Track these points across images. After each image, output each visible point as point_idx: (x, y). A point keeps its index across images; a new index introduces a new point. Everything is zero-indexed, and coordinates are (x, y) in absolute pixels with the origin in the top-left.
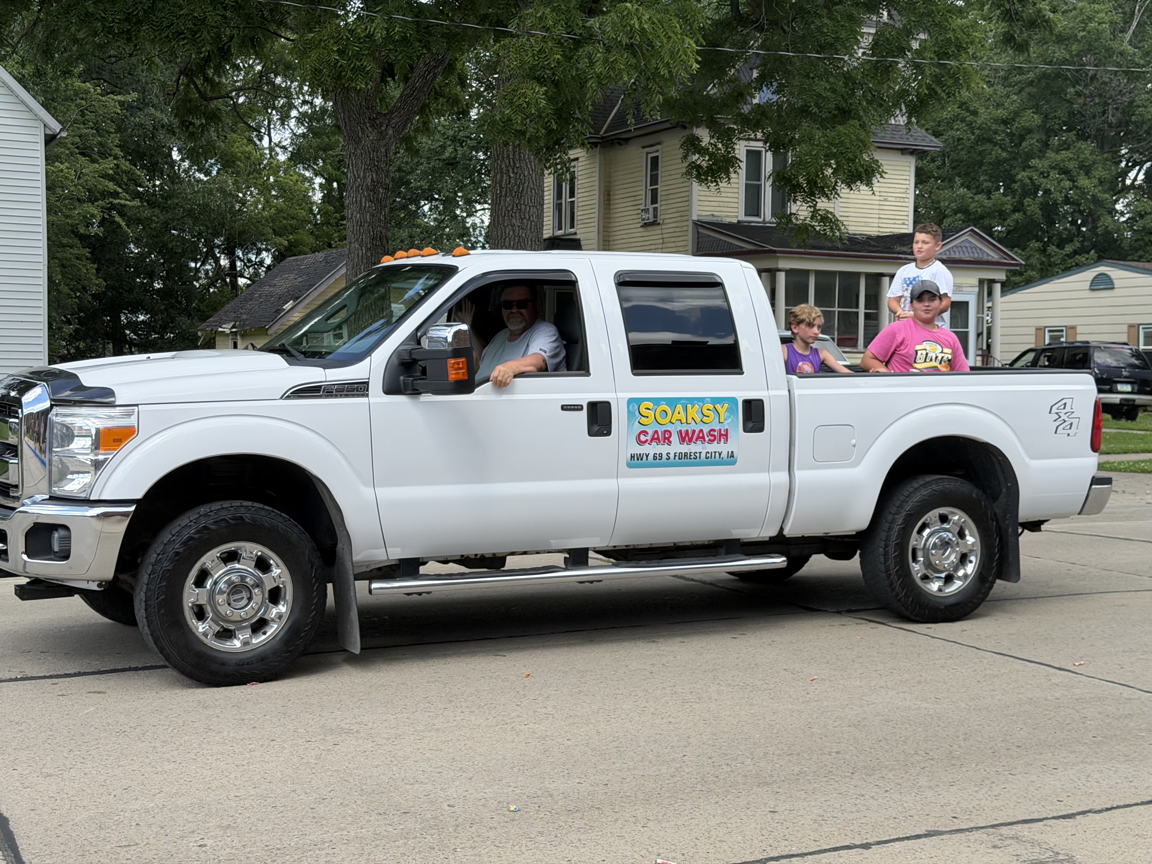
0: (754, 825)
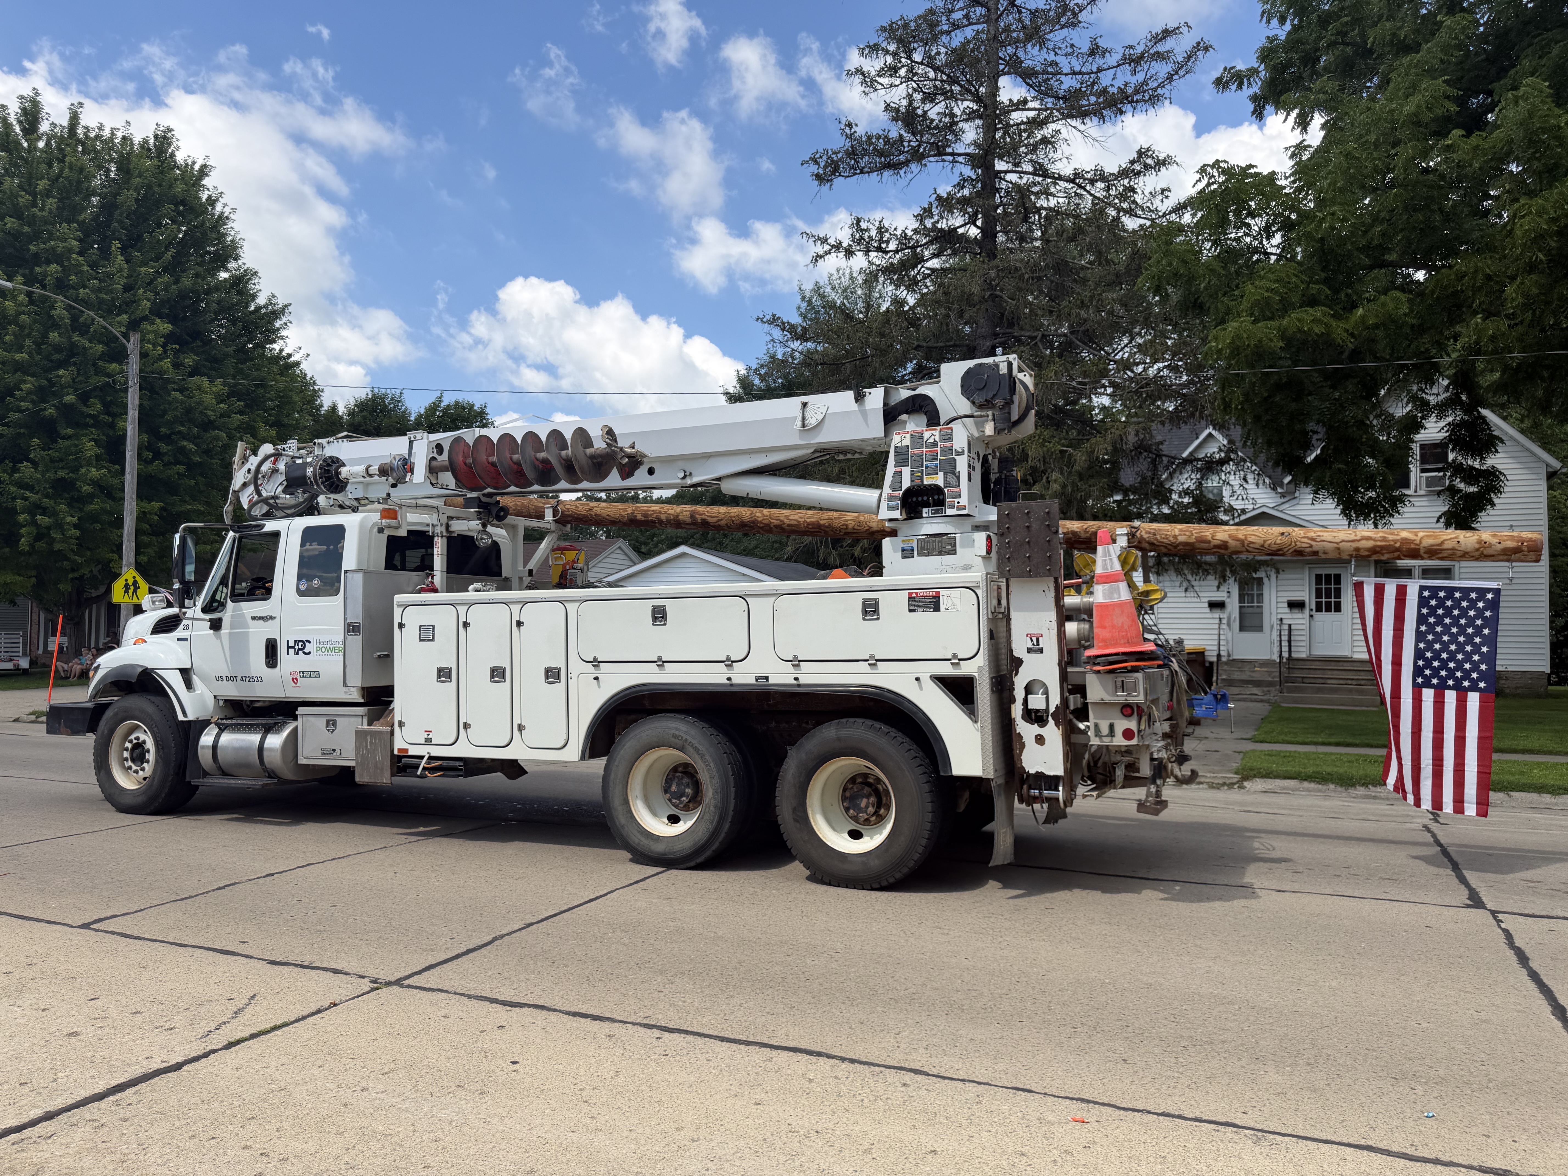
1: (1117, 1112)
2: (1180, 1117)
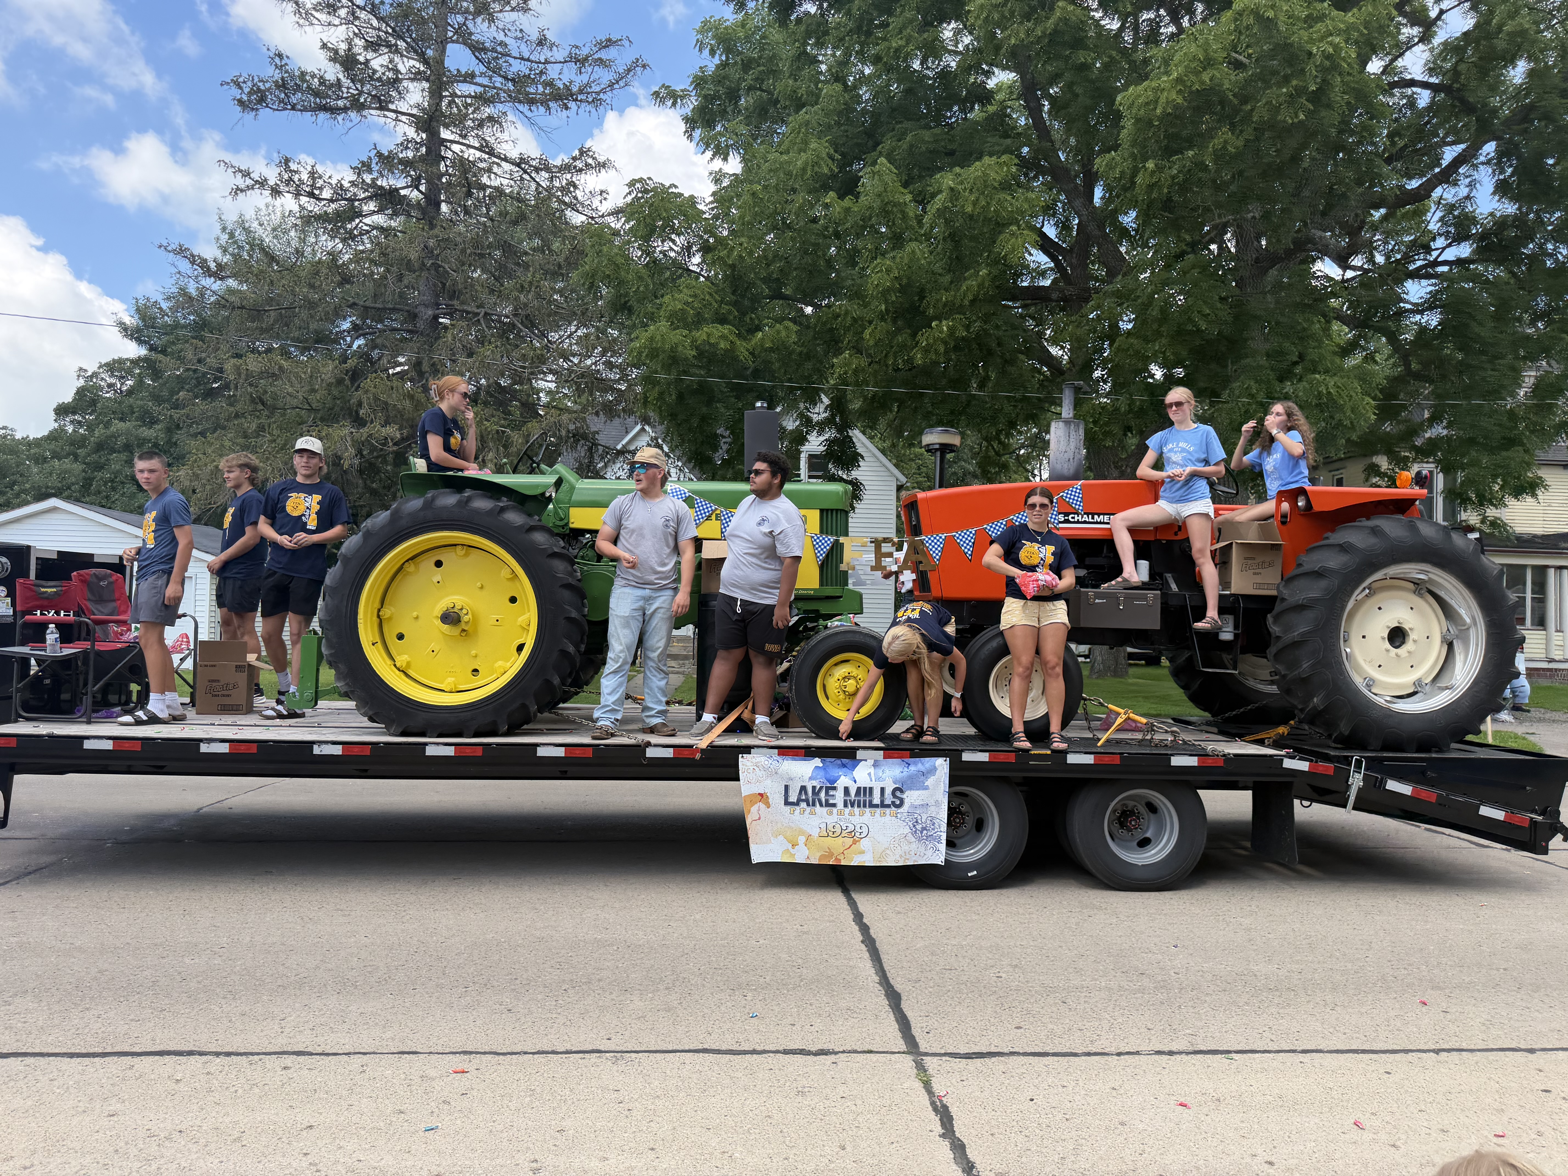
0: (1427, 1021)
1: (497, 1057)
2: (554, 1052)
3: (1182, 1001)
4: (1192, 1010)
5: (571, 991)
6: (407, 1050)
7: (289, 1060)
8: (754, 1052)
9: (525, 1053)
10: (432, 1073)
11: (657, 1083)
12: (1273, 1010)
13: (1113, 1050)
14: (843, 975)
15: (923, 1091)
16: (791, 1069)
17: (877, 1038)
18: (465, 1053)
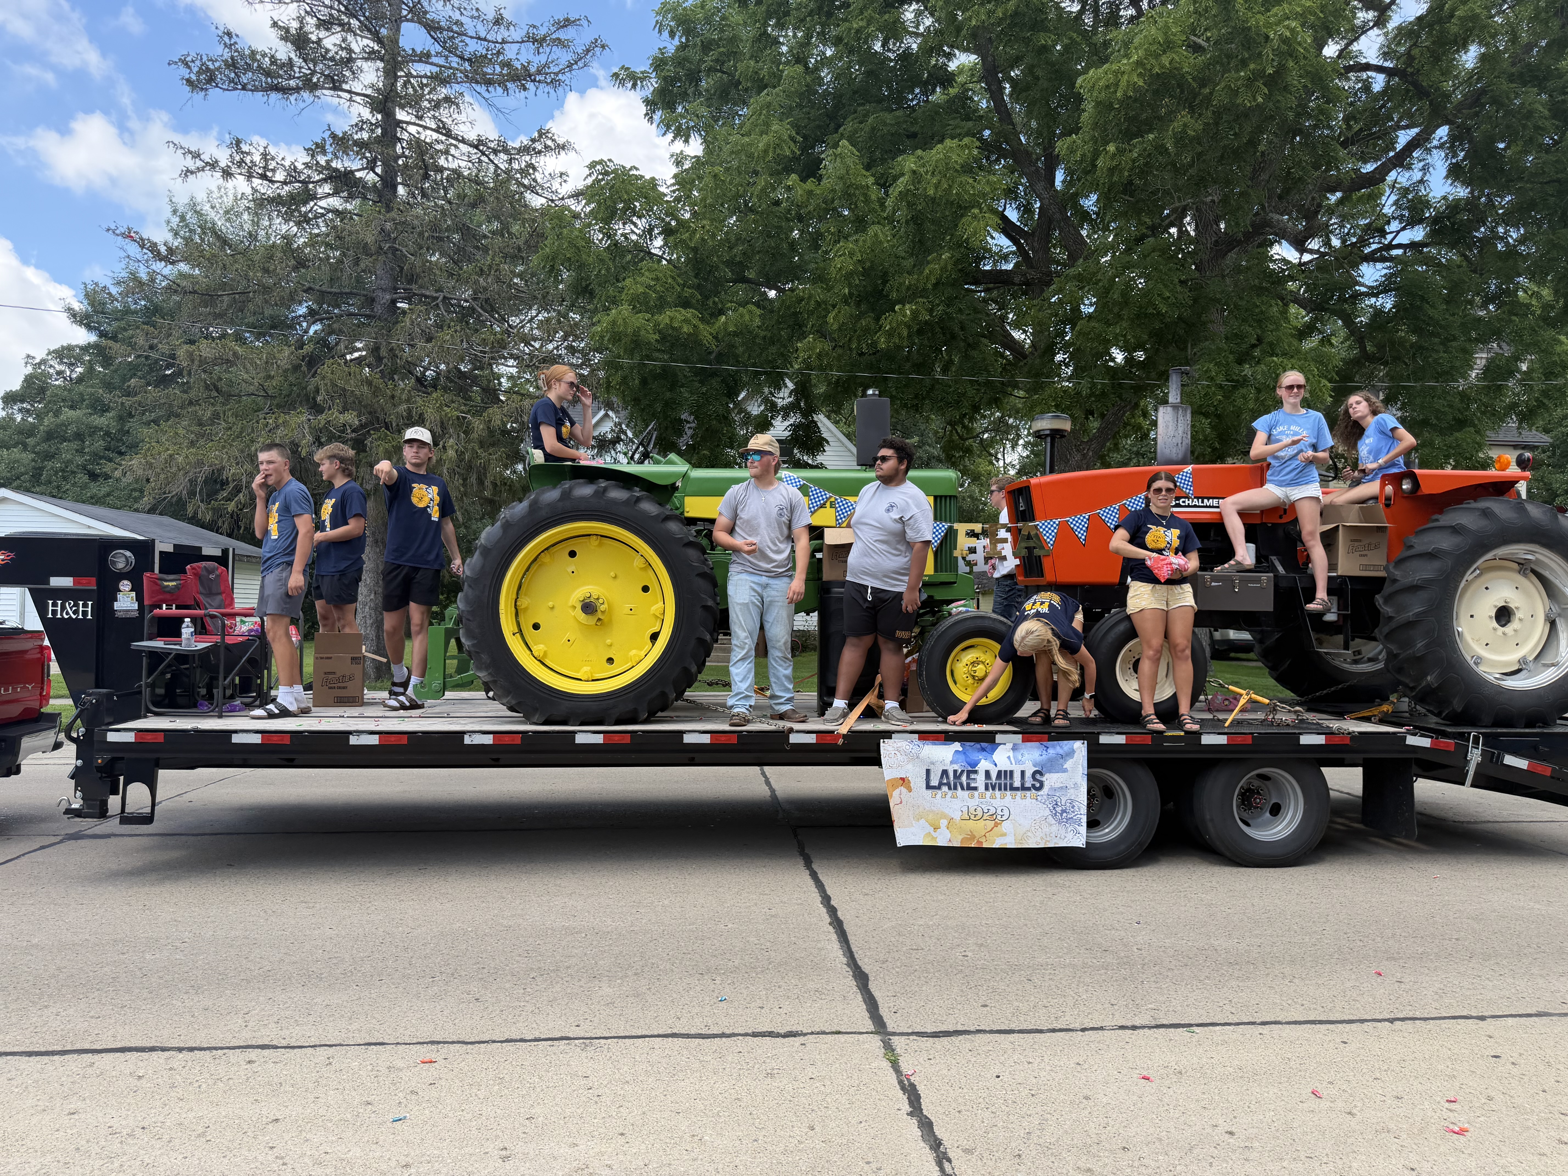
0: (1382, 991)
1: (465, 1046)
2: (522, 1040)
3: (1145, 976)
4: (1153, 985)
5: (539, 979)
6: (374, 1041)
7: (253, 1054)
8: (723, 1035)
9: (494, 1042)
10: (400, 1064)
11: (626, 1068)
12: (1234, 983)
13: (1077, 1026)
14: (811, 957)
15: (891, 1070)
16: (760, 1051)
17: (846, 1019)
18: (433, 1043)
